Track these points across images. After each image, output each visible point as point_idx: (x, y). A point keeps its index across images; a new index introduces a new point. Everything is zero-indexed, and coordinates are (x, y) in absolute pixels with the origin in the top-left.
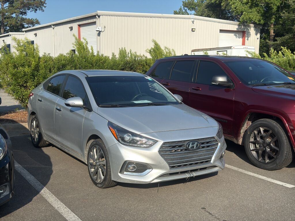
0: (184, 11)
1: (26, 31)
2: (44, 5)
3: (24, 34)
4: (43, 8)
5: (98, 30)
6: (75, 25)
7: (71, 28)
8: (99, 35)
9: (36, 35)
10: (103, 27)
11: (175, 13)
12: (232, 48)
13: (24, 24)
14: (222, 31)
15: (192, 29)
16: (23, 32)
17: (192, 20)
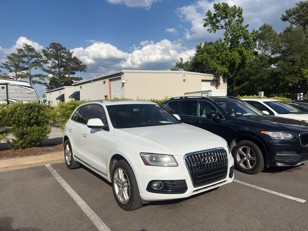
0: (177, 69)
1: (75, 85)
2: (86, 67)
3: (73, 87)
4: (86, 70)
5: (122, 82)
6: (107, 80)
7: (104, 82)
8: (123, 86)
9: (81, 87)
10: (126, 80)
11: (172, 70)
12: (211, 91)
13: (73, 80)
14: (203, 81)
15: (184, 80)
16: (73, 86)
17: (184, 74)
